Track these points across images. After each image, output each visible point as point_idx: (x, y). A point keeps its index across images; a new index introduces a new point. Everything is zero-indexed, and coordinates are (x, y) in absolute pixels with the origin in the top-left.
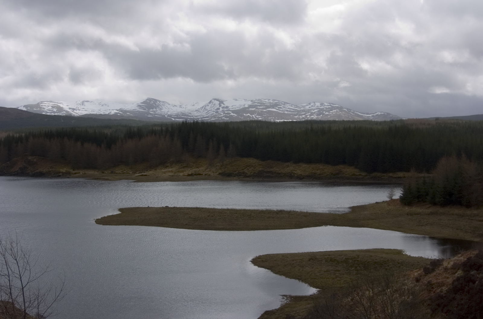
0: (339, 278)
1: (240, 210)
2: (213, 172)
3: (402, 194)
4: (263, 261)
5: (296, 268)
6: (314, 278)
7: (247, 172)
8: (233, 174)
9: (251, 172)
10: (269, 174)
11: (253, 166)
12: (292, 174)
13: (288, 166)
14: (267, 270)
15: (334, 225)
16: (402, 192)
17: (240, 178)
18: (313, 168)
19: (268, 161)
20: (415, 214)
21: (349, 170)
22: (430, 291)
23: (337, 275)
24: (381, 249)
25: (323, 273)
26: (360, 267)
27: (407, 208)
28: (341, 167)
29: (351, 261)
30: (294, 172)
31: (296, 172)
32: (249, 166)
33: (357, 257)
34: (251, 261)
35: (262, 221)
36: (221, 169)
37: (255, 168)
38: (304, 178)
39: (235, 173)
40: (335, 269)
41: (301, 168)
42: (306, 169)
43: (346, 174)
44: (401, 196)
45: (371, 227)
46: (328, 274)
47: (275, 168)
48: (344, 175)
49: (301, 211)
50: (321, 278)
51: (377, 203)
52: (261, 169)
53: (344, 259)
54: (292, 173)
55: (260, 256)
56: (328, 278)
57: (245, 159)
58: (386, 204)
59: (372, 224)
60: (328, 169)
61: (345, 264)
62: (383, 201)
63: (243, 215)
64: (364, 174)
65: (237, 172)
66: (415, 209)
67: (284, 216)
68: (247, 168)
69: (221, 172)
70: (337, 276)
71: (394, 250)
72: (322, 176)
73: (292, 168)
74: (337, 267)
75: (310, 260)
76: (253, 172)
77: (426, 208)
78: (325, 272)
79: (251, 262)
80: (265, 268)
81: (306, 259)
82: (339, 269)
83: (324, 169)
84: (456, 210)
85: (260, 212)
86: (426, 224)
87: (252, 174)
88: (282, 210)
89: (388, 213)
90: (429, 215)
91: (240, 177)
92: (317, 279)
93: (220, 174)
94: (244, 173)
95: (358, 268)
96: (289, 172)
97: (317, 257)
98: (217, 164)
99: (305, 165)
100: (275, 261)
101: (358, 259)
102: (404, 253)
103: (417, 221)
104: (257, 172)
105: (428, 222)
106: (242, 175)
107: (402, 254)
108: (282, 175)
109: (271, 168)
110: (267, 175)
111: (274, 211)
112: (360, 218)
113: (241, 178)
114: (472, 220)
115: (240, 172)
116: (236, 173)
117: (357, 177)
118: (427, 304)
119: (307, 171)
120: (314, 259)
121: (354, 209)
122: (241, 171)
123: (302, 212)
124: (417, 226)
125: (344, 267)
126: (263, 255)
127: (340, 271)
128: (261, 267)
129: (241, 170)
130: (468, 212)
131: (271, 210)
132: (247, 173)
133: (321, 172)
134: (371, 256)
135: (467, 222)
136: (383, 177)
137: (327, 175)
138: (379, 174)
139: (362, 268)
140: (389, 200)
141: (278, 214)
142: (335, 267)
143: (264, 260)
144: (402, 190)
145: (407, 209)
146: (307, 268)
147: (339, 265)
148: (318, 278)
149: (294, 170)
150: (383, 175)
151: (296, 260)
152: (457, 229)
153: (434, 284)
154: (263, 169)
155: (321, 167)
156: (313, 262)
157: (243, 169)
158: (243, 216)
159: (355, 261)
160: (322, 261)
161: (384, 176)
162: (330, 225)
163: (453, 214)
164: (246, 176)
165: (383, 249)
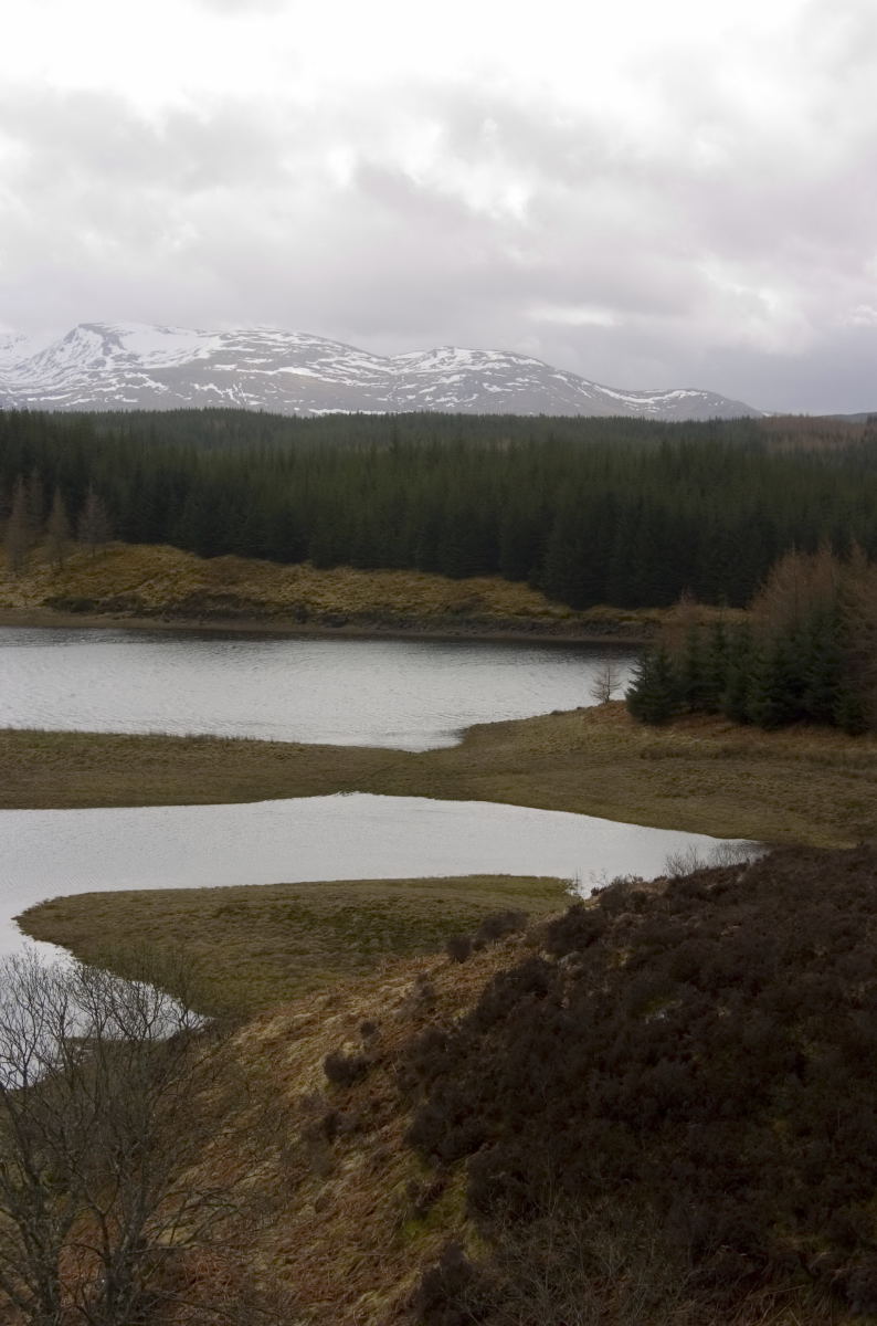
0: (295, 979)
1: (55, 735)
2: (26, 597)
3: (635, 684)
4: (58, 917)
5: (160, 942)
6: (209, 978)
7: (148, 598)
8: (98, 602)
9: (162, 598)
10: (224, 607)
11: (167, 576)
12: (308, 607)
13: (294, 578)
14: (60, 950)
15: (376, 791)
16: (634, 678)
17: (122, 620)
18: (382, 587)
19: (226, 558)
20: (670, 755)
21: (508, 596)
22: (421, 1020)
23: (292, 966)
24: (501, 876)
25: (246, 960)
26: (381, 939)
27: (646, 735)
28: (477, 584)
29: (356, 918)
30: (315, 599)
31: (319, 601)
32: (156, 574)
33: (386, 903)
34: (17, 918)
35: (120, 774)
36: (53, 583)
37: (176, 583)
38: (347, 622)
39: (102, 600)
40: (293, 948)
41: (339, 586)
42: (359, 590)
43: (497, 611)
44: (631, 690)
45: (501, 801)
46: (262, 964)
47: (246, 584)
48: (490, 613)
49: (275, 740)
50: (235, 978)
51: (555, 713)
52: (196, 586)
53: (338, 910)
54: (308, 602)
55: (61, 899)
56: (259, 978)
57: (144, 551)
58: (582, 717)
59: (507, 789)
60: (436, 591)
61: (332, 929)
62: (579, 708)
63: (58, 753)
64: (559, 610)
65: (111, 595)
66: (672, 737)
67: (208, 756)
68: (146, 584)
69: (52, 595)
70: (292, 970)
71: (545, 879)
72: (414, 614)
73: (309, 584)
74: (302, 938)
75: (221, 911)
76: (169, 597)
77: (714, 735)
78: (254, 955)
79: (15, 922)
80: (57, 943)
81: (207, 911)
82: (307, 946)
83: (423, 589)
84: (810, 743)
85: (126, 741)
86: (692, 792)
87: (164, 602)
88: (207, 735)
89: (579, 749)
90: (717, 757)
91: (120, 614)
92: (219, 982)
93: (47, 602)
94: (134, 600)
95: (375, 943)
96: (297, 600)
97: (251, 903)
98: (42, 567)
99: (357, 576)
100: (100, 916)
101: (384, 912)
102: (572, 893)
103: (666, 780)
104: (182, 598)
105: (699, 784)
106: (130, 606)
107: (566, 894)
108: (271, 611)
109: (233, 583)
110: (219, 607)
111: (177, 738)
112: (474, 766)
113: (123, 617)
114: (855, 776)
115: (120, 597)
116: (107, 599)
117: (534, 620)
118: (397, 1067)
119: (359, 598)
120: (237, 910)
121: (474, 735)
122: (125, 594)
123: (278, 743)
124: (658, 796)
125: (323, 941)
126: (71, 897)
127: (308, 953)
128: (42, 940)
129: (126, 590)
130: (852, 749)
131: (165, 736)
132: (145, 601)
133: (409, 602)
134: (440, 902)
135: (833, 784)
136: (625, 623)
137: (429, 612)
138: (610, 612)
139: (389, 942)
140: (600, 702)
141: (185, 749)
142: (296, 939)
143: (64, 913)
144: (637, 668)
145: (646, 737)
146: (200, 942)
147: (312, 931)
148: (225, 979)
149: (315, 593)
150: (626, 614)
151: (171, 914)
152: (791, 810)
153: (441, 996)
154: (203, 587)
155: (412, 584)
156: (227, 922)
157: (132, 587)
158: (56, 757)
159: (374, 916)
160: (259, 918)
161: (629, 619)
162: (363, 790)
163: (797, 758)
164: (141, 612)
165: (507, 876)
